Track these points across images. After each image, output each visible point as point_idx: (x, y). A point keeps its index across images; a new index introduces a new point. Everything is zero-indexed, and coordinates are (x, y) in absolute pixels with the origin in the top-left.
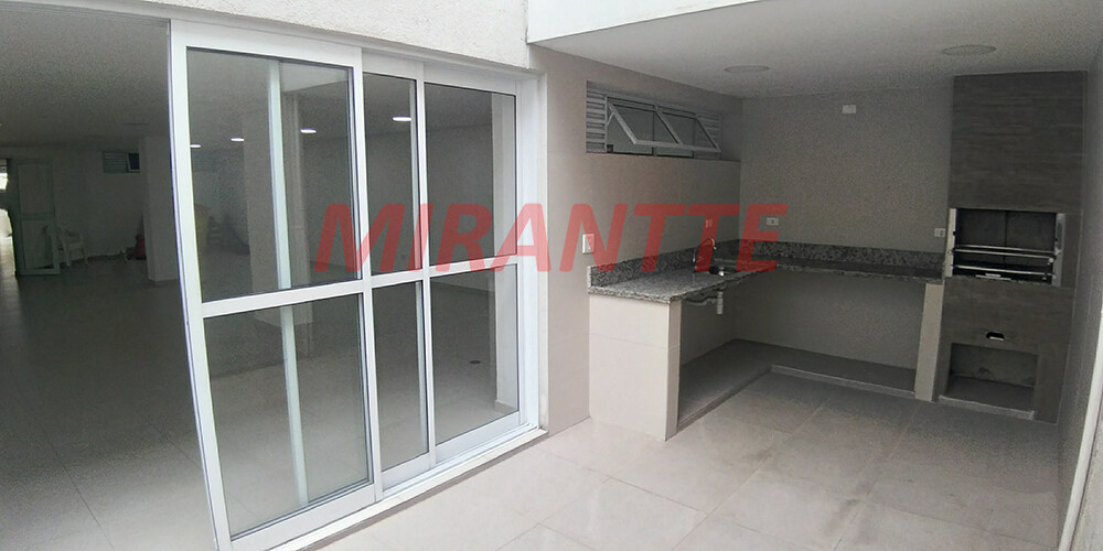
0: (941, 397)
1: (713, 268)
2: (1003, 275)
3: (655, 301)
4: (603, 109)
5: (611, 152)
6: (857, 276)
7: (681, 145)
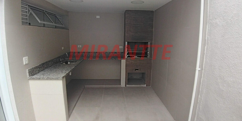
0: (127, 85)
1: (66, 61)
2: (138, 56)
3: (57, 79)
4: (27, 9)
5: (30, 25)
6: (105, 60)
7: (54, 24)
